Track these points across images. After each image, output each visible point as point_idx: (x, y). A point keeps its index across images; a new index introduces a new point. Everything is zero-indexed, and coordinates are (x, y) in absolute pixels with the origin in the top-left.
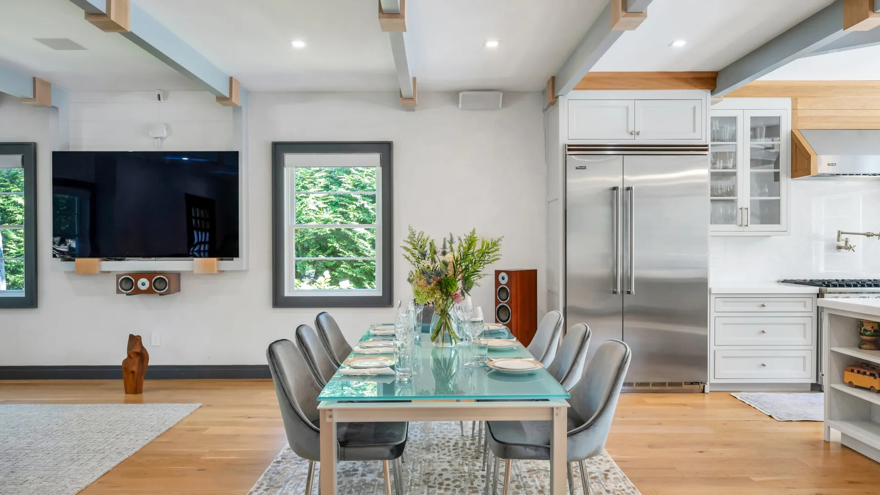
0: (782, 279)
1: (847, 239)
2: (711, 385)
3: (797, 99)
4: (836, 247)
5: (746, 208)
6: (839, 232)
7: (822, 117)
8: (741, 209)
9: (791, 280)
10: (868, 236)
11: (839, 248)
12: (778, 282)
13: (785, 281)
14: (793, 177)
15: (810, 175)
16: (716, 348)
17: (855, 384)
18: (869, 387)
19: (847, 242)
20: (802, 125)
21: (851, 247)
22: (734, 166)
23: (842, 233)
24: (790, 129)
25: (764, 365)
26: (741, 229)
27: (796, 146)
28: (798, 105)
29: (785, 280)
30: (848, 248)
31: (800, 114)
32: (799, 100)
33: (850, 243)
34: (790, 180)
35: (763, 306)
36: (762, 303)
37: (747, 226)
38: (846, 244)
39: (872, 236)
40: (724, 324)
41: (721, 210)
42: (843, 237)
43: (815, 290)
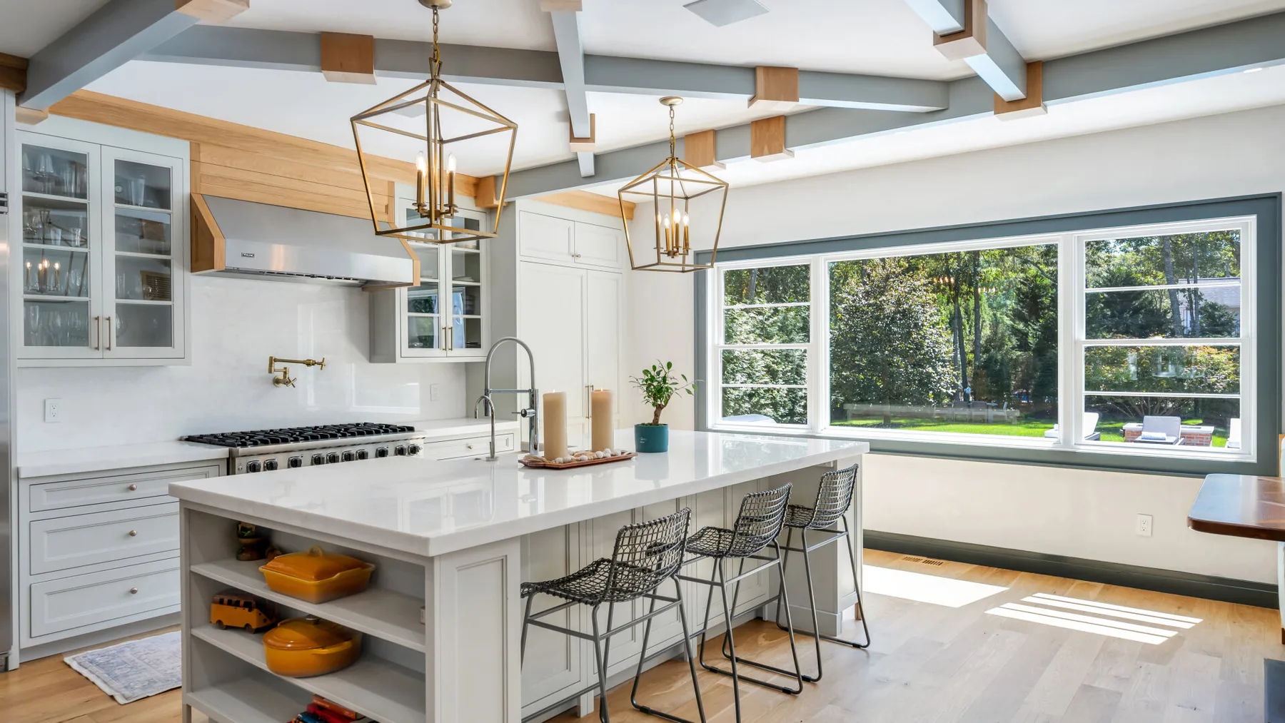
0: (186, 434)
1: (285, 368)
2: (23, 652)
3: (199, 144)
4: (271, 381)
5: (108, 317)
6: (271, 358)
7: (240, 181)
8: (97, 319)
9: (201, 437)
10: (308, 365)
11: (277, 381)
12: (181, 439)
13: (190, 439)
14: (193, 270)
15: (212, 267)
16: (32, 580)
17: (225, 623)
18: (243, 626)
19: (285, 373)
20: (206, 188)
21: (290, 381)
22: (84, 242)
23: (276, 360)
24: (187, 191)
25: (133, 592)
26: (98, 354)
27: (197, 221)
28: (201, 154)
29: (190, 437)
30: (287, 382)
31: (205, 169)
32: (203, 148)
33: (291, 376)
34: (188, 275)
35: (132, 489)
36: (129, 485)
37: (109, 349)
38: (285, 377)
39: (313, 365)
40: (49, 532)
41: (59, 322)
42: (277, 365)
43: (222, 452)
